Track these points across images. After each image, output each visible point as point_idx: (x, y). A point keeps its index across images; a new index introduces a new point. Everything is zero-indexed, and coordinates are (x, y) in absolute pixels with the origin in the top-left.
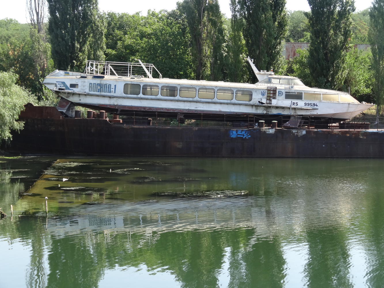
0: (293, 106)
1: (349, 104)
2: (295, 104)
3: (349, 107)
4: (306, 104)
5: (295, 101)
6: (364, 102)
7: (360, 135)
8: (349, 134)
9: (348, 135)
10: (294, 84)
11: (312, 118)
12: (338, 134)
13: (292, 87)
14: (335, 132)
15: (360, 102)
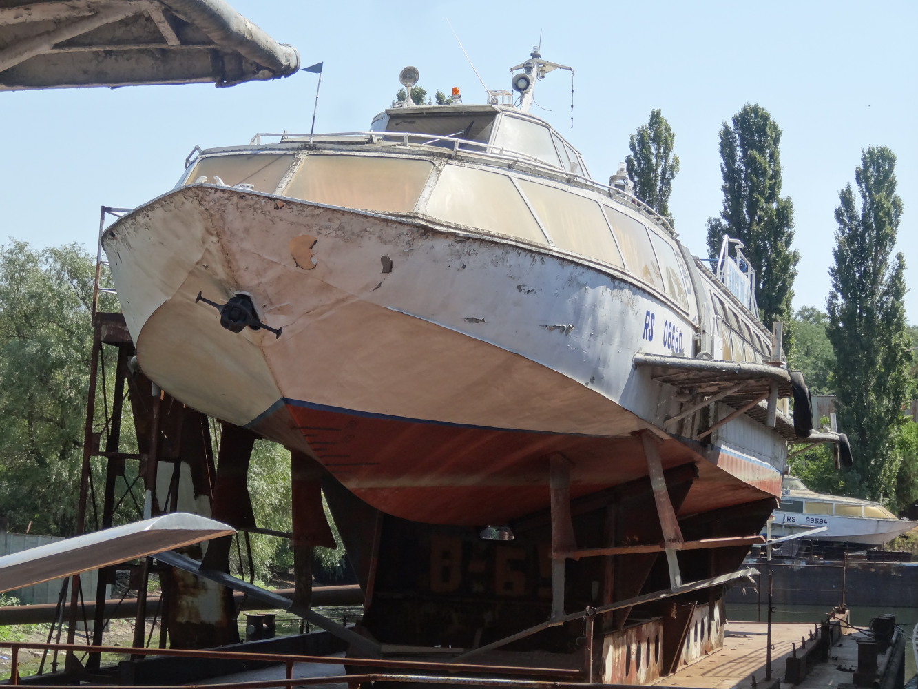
0: (786, 523)
1: (878, 521)
2: (792, 519)
3: (878, 526)
4: (808, 520)
5: (791, 515)
6: (905, 518)
7: (892, 570)
8: (874, 568)
9: (873, 570)
10: (791, 488)
11: (816, 542)
12: (857, 569)
13: (787, 493)
14: (851, 565)
15: (900, 519)
